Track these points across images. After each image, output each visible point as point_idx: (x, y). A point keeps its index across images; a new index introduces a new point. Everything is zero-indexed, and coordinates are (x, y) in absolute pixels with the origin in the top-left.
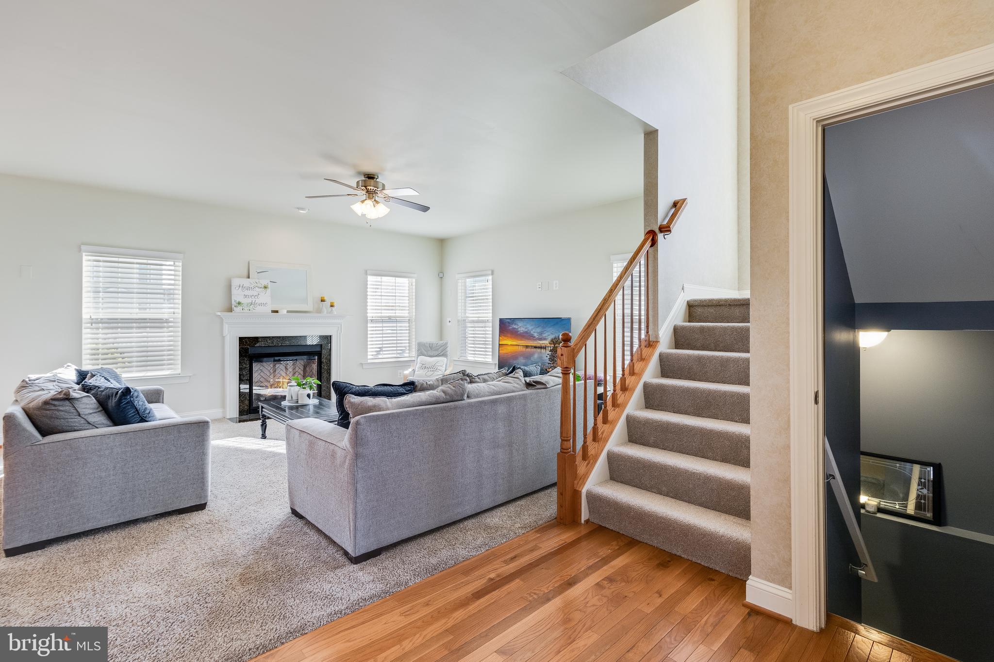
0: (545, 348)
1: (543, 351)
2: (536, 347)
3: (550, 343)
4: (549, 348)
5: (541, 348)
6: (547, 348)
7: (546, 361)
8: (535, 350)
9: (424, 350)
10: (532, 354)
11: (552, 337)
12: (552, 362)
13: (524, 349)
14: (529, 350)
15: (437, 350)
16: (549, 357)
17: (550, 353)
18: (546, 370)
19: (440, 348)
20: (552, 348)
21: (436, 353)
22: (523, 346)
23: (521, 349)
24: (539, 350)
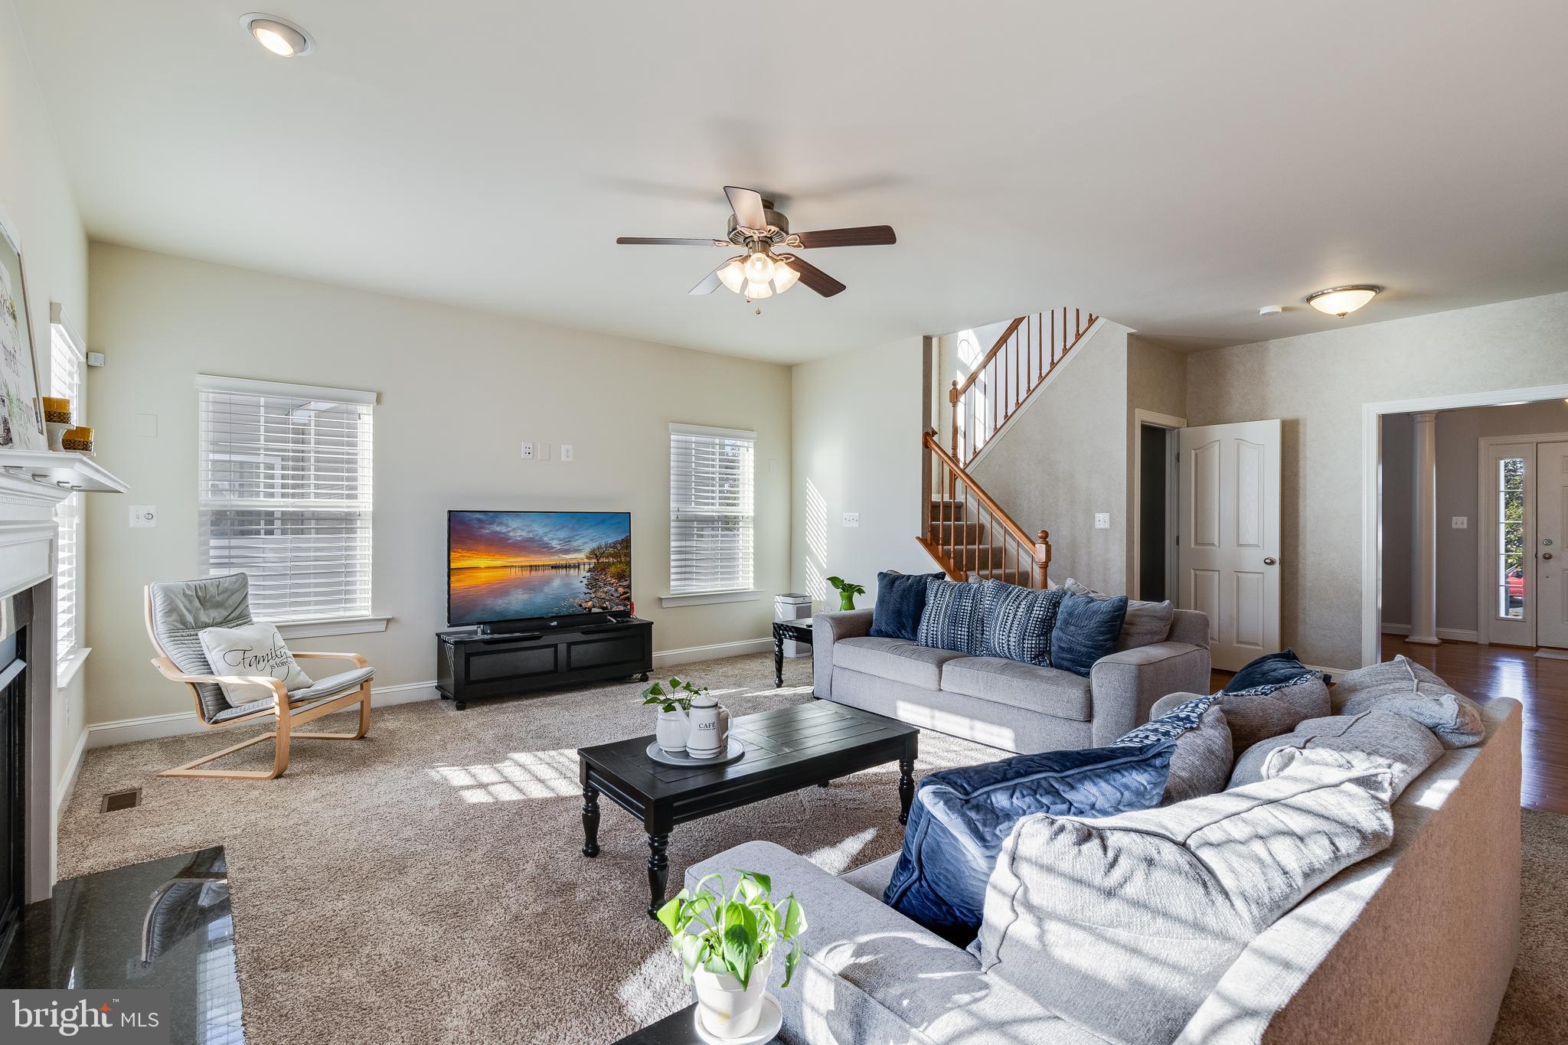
0: (577, 566)
1: (572, 572)
2: (554, 567)
3: (588, 558)
4: (587, 567)
5: (567, 567)
6: (582, 567)
7: (580, 591)
8: (554, 571)
9: (187, 609)
10: (548, 581)
11: (594, 545)
12: (594, 590)
13: (526, 573)
14: (540, 573)
15: (218, 605)
16: (585, 581)
17: (589, 574)
18: (581, 605)
19: (229, 597)
20: (592, 566)
21: (216, 614)
22: (522, 567)
23: (514, 573)
24: (563, 572)
